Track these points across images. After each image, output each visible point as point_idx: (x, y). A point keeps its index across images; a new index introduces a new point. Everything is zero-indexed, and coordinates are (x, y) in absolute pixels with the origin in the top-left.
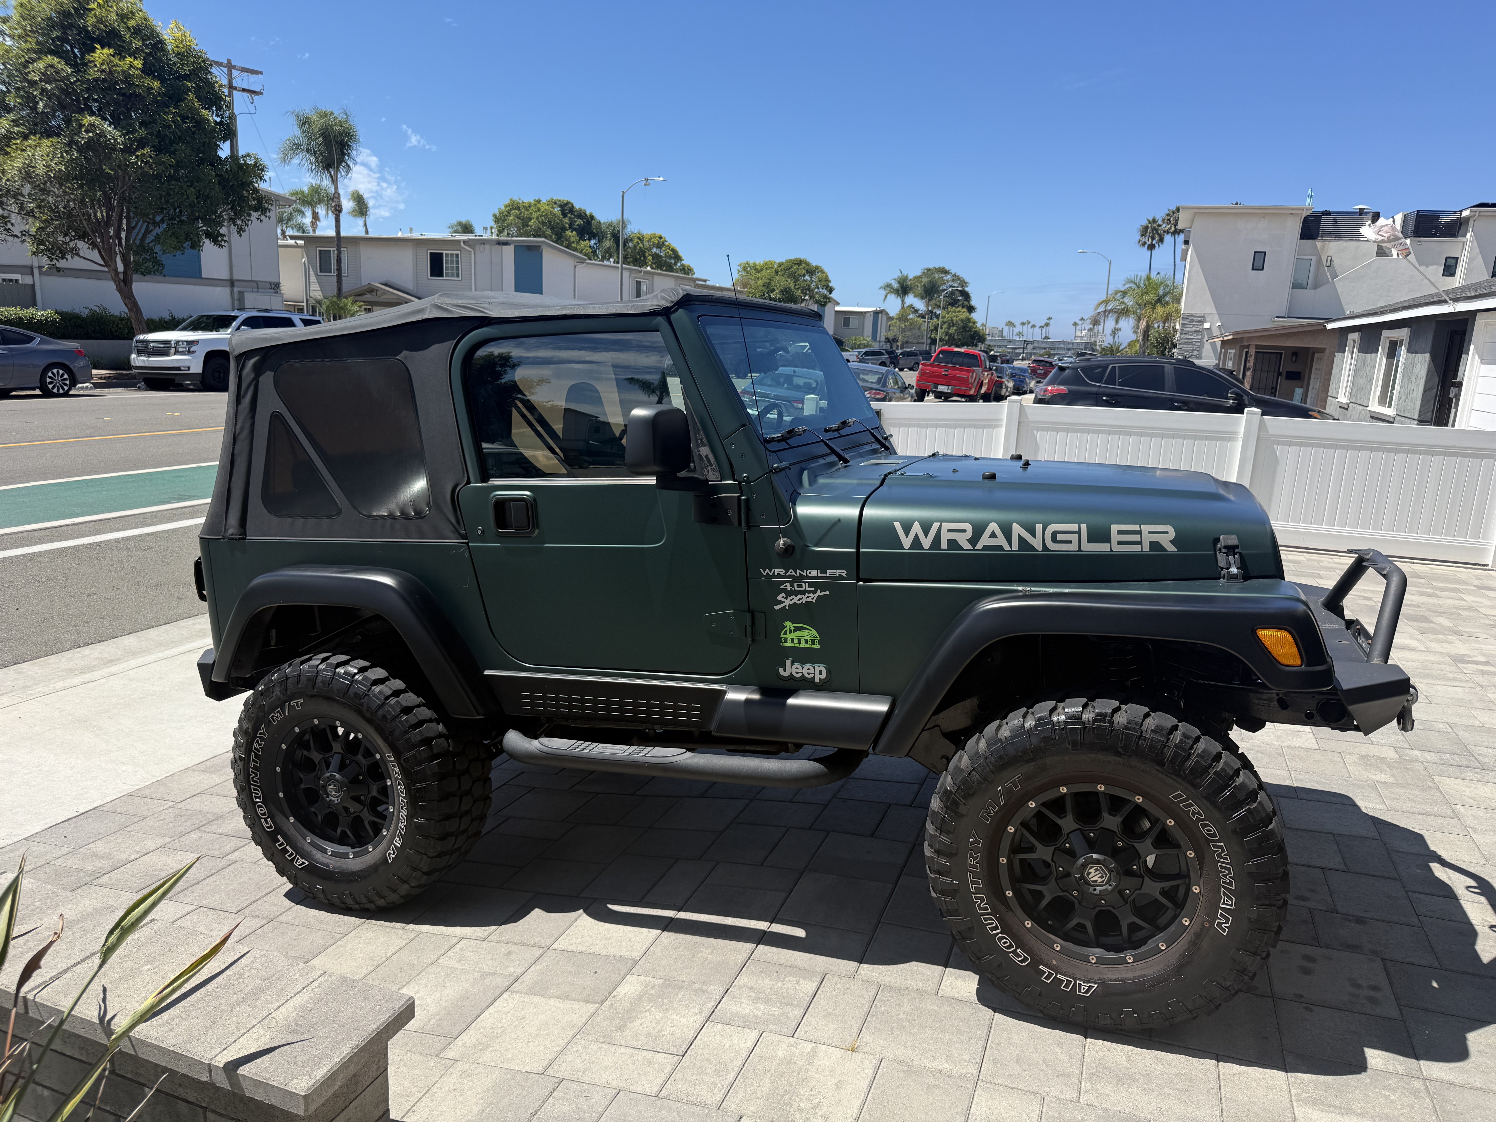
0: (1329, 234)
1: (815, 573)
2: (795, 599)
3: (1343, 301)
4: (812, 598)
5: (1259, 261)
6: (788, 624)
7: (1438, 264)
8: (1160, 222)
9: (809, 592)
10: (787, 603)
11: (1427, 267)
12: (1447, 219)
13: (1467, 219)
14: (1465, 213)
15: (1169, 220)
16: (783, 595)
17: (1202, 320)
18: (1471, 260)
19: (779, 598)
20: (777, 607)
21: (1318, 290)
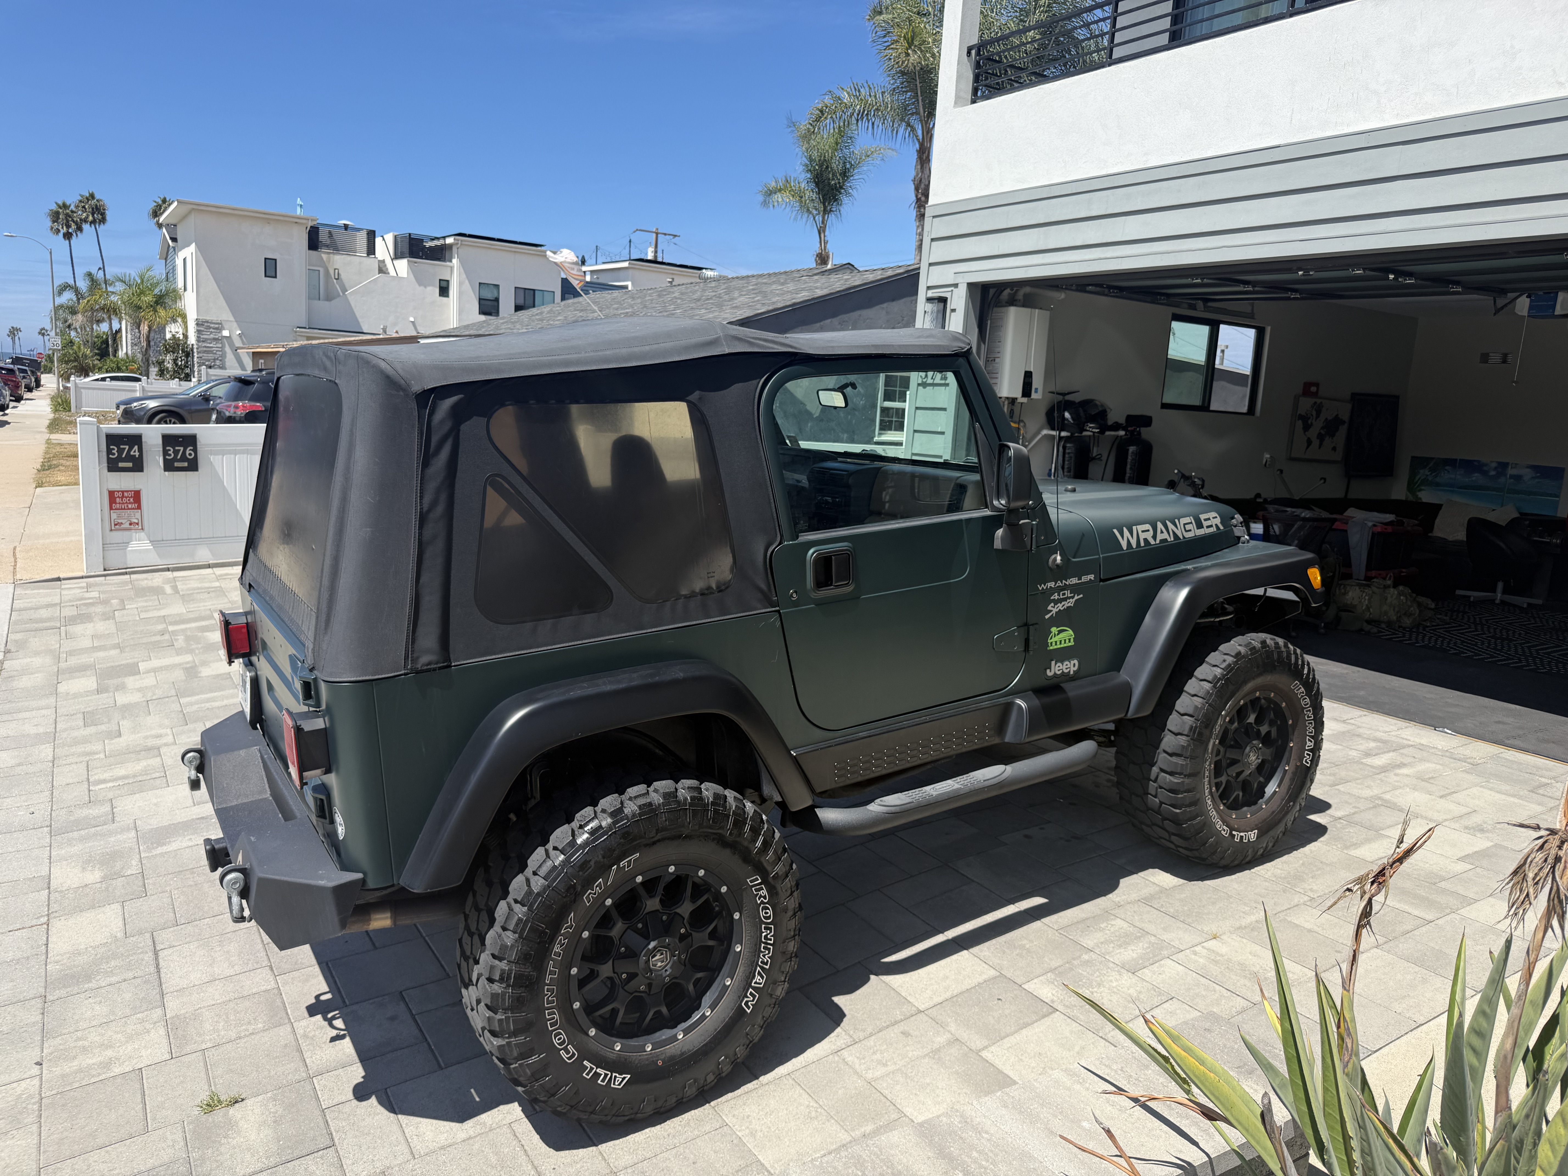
0: (327, 246)
1: (1074, 581)
2: (1060, 606)
3: (358, 315)
4: (1070, 603)
5: (271, 268)
6: (1054, 630)
7: (433, 285)
8: (72, 207)
9: (1070, 598)
10: (1055, 610)
11: (425, 287)
12: (429, 244)
13: (450, 246)
14: (450, 241)
15: (84, 207)
16: (1052, 604)
17: (219, 327)
18: (461, 284)
19: (1049, 608)
20: (1047, 617)
21: (333, 302)
